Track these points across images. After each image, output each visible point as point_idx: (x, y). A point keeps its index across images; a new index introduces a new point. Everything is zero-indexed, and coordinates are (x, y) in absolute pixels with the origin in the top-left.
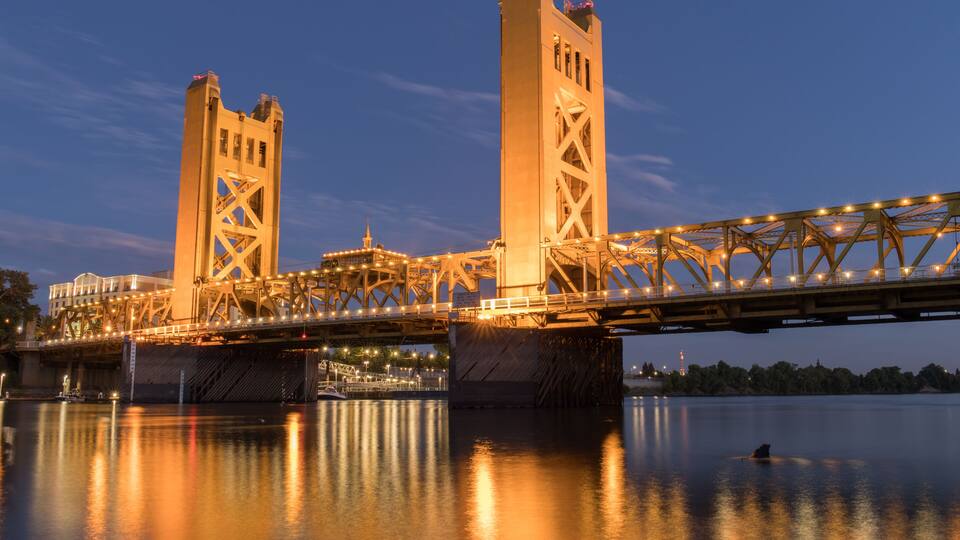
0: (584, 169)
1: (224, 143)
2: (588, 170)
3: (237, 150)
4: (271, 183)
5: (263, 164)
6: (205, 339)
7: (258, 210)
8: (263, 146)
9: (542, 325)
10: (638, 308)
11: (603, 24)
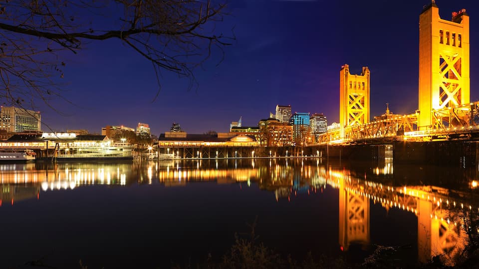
0: (457, 79)
1: (351, 85)
2: (458, 78)
3: (355, 86)
4: (367, 94)
5: (364, 89)
6: (347, 143)
7: (363, 104)
8: (363, 83)
9: (431, 140)
10: (465, 134)
11: (470, 18)
